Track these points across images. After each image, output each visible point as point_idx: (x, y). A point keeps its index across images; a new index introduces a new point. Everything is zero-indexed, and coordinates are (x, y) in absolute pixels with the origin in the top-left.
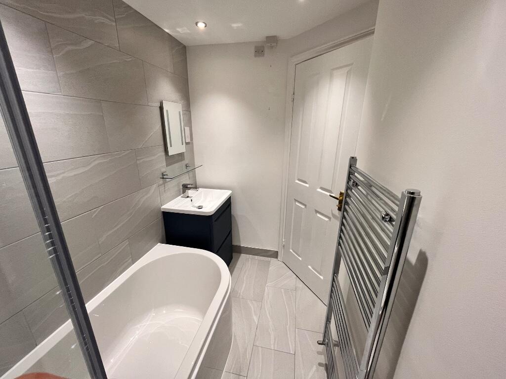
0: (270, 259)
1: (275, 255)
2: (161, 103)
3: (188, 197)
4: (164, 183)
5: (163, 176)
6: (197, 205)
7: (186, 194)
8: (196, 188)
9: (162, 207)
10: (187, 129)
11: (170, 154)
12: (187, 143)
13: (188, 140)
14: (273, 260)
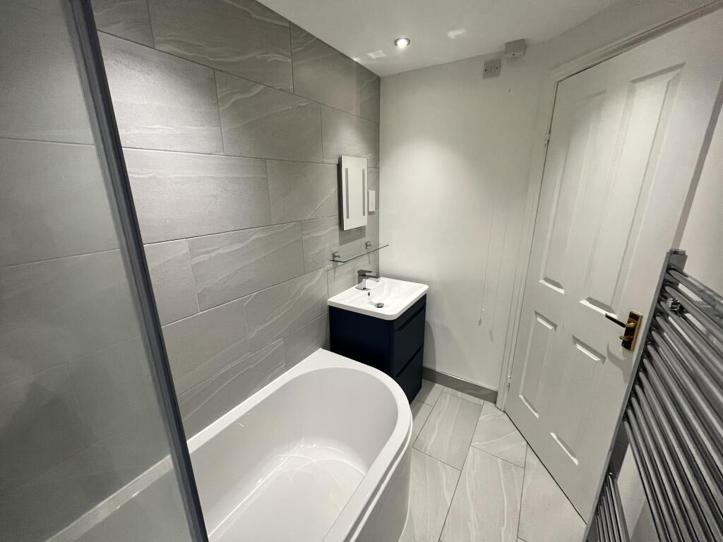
0: (482, 401)
1: (492, 397)
2: (340, 160)
3: (364, 289)
4: (334, 268)
5: (335, 259)
6: (377, 301)
7: (362, 285)
8: (377, 277)
9: (329, 300)
10: (372, 193)
11: (346, 228)
12: (370, 213)
13: (372, 209)
14: (488, 405)
